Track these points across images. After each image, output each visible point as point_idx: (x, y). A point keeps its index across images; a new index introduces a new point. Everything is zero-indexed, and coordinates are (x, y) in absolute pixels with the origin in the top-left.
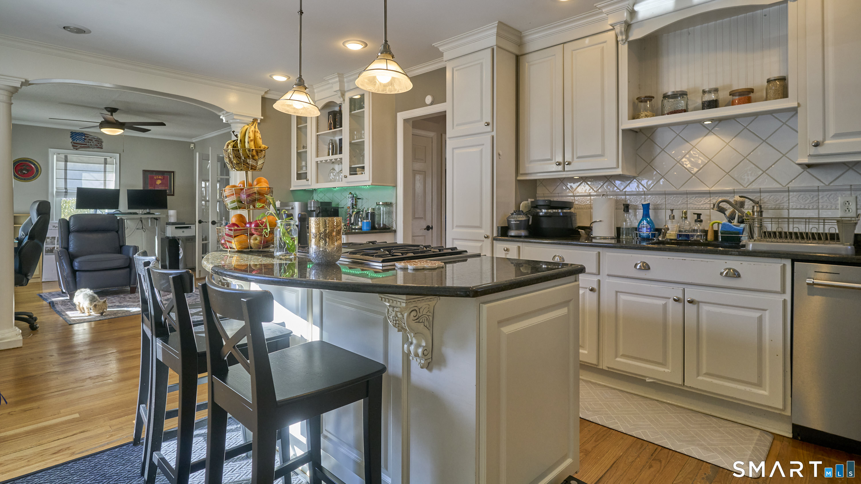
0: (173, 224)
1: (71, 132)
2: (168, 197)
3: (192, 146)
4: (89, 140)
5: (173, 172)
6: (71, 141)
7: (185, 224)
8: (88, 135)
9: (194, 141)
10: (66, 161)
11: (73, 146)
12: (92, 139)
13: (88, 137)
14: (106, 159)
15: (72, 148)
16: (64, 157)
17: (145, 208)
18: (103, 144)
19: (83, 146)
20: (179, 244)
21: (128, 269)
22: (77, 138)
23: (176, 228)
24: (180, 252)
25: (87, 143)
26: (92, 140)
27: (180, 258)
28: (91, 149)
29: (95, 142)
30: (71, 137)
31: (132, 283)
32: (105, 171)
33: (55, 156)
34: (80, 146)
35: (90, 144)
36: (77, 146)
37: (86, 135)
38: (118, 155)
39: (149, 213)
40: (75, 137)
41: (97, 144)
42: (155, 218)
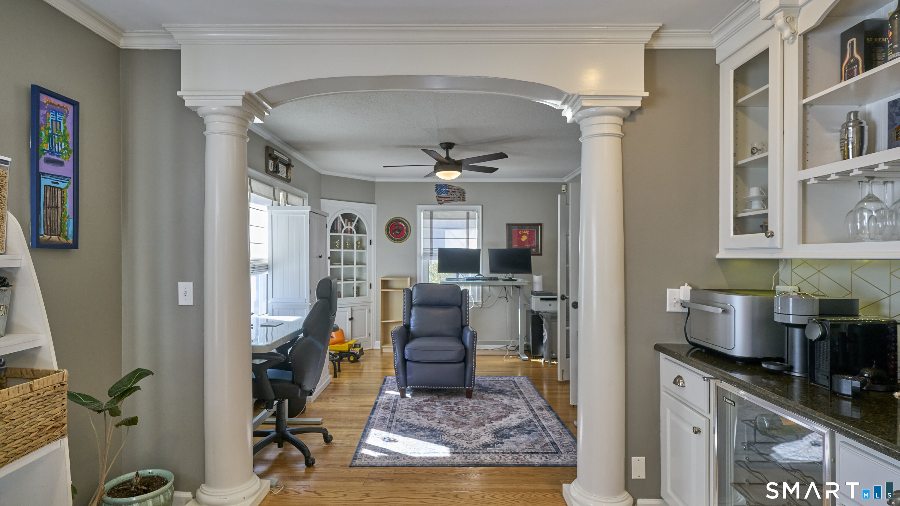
0: (538, 294)
1: (436, 185)
2: (532, 257)
3: (563, 188)
4: (453, 192)
5: (541, 224)
6: (436, 195)
7: (552, 295)
8: (452, 186)
9: (566, 181)
10: (431, 218)
11: (438, 200)
12: (455, 190)
13: (451, 189)
14: (468, 213)
15: (437, 202)
16: (429, 214)
17: (507, 272)
18: (466, 195)
19: (447, 199)
20: (542, 323)
21: (463, 364)
22: (441, 191)
23: (542, 299)
24: (544, 334)
25: (451, 196)
26: (455, 192)
27: (544, 341)
28: (455, 203)
29: (458, 194)
30: (436, 190)
31: (467, 382)
32: (468, 228)
33: (422, 213)
34: (444, 199)
35: (453, 196)
36: (441, 201)
37: (449, 187)
38: (480, 207)
39: (510, 279)
40: (440, 190)
41: (460, 196)
42: (516, 286)
